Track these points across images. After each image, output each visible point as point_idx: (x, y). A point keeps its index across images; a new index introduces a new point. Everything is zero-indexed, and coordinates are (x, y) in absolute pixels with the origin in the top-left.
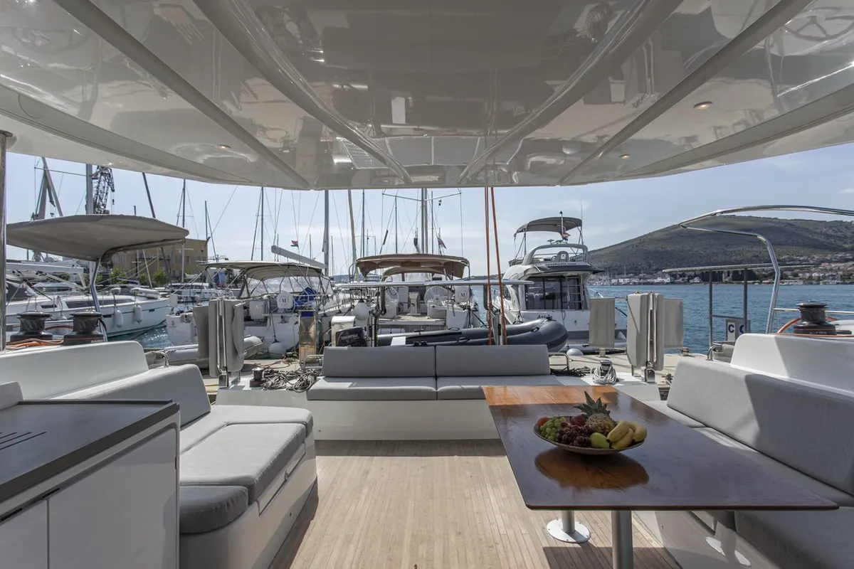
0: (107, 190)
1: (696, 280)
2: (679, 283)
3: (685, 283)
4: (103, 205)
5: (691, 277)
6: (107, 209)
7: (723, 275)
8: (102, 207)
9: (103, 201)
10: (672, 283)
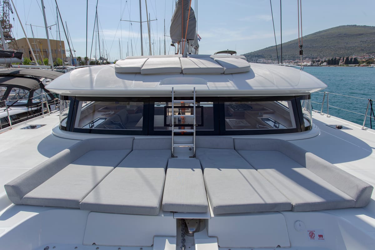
0: (9, 12)
1: (325, 64)
2: (315, 66)
3: (318, 66)
4: (8, 21)
5: (322, 62)
6: (10, 23)
7: (340, 61)
8: (8, 22)
9: (8, 18)
10: (312, 65)
